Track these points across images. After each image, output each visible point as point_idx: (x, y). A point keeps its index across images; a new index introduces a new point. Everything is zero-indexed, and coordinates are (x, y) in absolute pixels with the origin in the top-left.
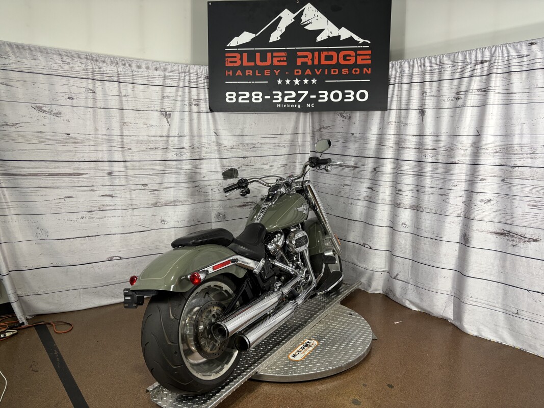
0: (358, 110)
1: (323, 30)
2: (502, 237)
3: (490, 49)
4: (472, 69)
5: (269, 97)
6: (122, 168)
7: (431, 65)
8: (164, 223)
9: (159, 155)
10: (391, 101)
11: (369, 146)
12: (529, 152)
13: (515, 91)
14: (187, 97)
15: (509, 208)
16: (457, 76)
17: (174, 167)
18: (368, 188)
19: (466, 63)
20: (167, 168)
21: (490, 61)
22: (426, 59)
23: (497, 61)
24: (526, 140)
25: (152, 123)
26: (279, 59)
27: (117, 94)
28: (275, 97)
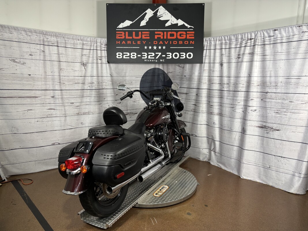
0: (187, 63)
1: (169, 20)
2: (262, 129)
3: (254, 33)
4: (246, 43)
5: (140, 56)
6: (60, 94)
7: (225, 40)
8: (82, 124)
9: (80, 87)
10: (205, 58)
11: (193, 82)
12: (274, 85)
13: (267, 54)
14: (95, 55)
15: (265, 114)
16: (238, 46)
17: (88, 94)
18: (194, 105)
19: (243, 40)
20: (85, 94)
21: (255, 38)
22: (223, 37)
23: (258, 39)
24: (273, 79)
25: (76, 69)
26: (145, 35)
27: (57, 53)
28: (143, 56)
